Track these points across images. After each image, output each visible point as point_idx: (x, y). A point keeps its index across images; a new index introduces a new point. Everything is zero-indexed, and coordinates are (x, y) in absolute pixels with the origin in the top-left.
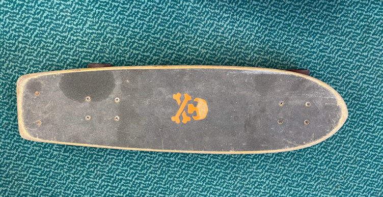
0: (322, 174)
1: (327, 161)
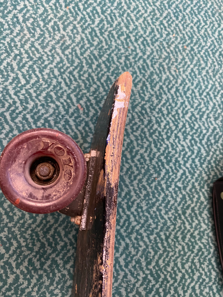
0: (157, 57)
1: (142, 43)
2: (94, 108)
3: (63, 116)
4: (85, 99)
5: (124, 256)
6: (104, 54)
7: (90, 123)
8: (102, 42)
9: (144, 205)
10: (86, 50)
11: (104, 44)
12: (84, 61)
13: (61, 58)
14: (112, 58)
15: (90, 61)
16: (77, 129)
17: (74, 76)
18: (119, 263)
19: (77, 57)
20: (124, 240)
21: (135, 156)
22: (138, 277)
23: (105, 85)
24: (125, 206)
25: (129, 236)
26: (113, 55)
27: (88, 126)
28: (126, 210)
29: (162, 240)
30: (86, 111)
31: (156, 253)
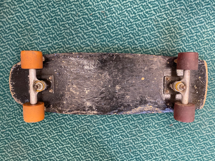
2: (170, 131)
3: (169, 117)
4: (174, 128)
5: (103, 128)
6: (194, 142)
7: (163, 128)
8: (200, 142)
9: (121, 142)
10: (197, 134)
11: (199, 143)
12: (192, 132)
13: (196, 122)
14: (191, 146)
15: (192, 135)
16: (162, 122)
17: (186, 126)
18: (101, 125)
19: (195, 129)
20: (109, 130)
21: (143, 144)
22: (92, 132)
23: (179, 139)
24: (123, 134)
25: (110, 132)
26: (193, 146)
27: (162, 127)
28: (121, 134)
29: (104, 146)
30: (169, 127)
31: (99, 142)
